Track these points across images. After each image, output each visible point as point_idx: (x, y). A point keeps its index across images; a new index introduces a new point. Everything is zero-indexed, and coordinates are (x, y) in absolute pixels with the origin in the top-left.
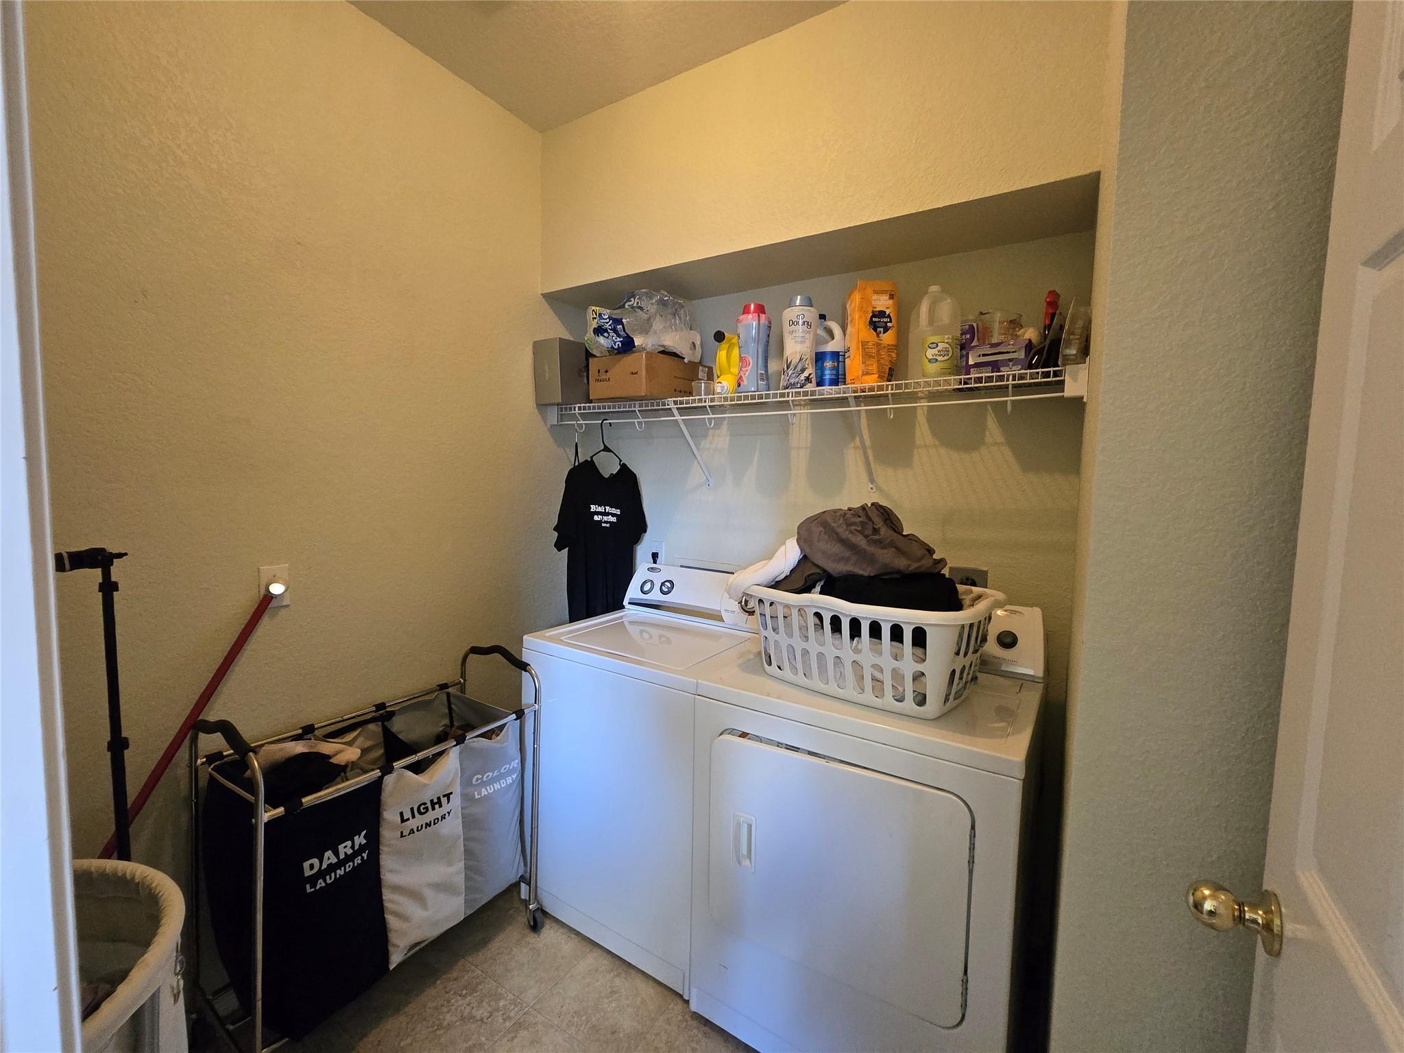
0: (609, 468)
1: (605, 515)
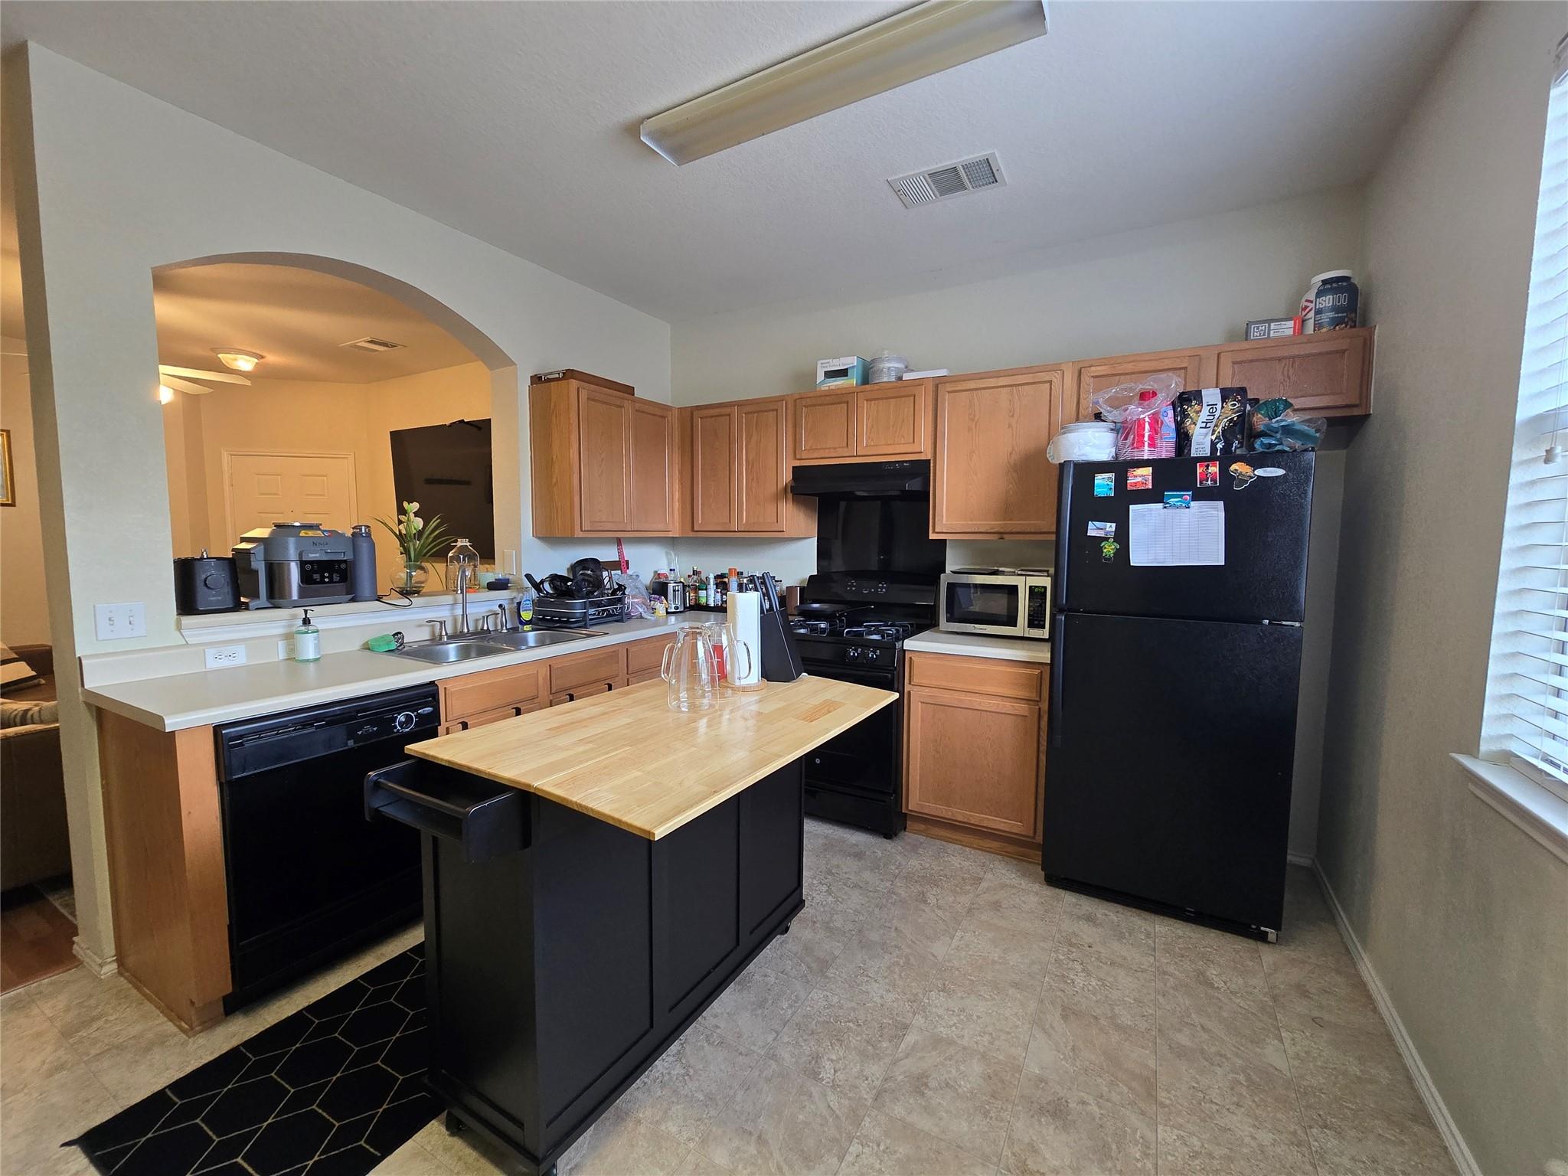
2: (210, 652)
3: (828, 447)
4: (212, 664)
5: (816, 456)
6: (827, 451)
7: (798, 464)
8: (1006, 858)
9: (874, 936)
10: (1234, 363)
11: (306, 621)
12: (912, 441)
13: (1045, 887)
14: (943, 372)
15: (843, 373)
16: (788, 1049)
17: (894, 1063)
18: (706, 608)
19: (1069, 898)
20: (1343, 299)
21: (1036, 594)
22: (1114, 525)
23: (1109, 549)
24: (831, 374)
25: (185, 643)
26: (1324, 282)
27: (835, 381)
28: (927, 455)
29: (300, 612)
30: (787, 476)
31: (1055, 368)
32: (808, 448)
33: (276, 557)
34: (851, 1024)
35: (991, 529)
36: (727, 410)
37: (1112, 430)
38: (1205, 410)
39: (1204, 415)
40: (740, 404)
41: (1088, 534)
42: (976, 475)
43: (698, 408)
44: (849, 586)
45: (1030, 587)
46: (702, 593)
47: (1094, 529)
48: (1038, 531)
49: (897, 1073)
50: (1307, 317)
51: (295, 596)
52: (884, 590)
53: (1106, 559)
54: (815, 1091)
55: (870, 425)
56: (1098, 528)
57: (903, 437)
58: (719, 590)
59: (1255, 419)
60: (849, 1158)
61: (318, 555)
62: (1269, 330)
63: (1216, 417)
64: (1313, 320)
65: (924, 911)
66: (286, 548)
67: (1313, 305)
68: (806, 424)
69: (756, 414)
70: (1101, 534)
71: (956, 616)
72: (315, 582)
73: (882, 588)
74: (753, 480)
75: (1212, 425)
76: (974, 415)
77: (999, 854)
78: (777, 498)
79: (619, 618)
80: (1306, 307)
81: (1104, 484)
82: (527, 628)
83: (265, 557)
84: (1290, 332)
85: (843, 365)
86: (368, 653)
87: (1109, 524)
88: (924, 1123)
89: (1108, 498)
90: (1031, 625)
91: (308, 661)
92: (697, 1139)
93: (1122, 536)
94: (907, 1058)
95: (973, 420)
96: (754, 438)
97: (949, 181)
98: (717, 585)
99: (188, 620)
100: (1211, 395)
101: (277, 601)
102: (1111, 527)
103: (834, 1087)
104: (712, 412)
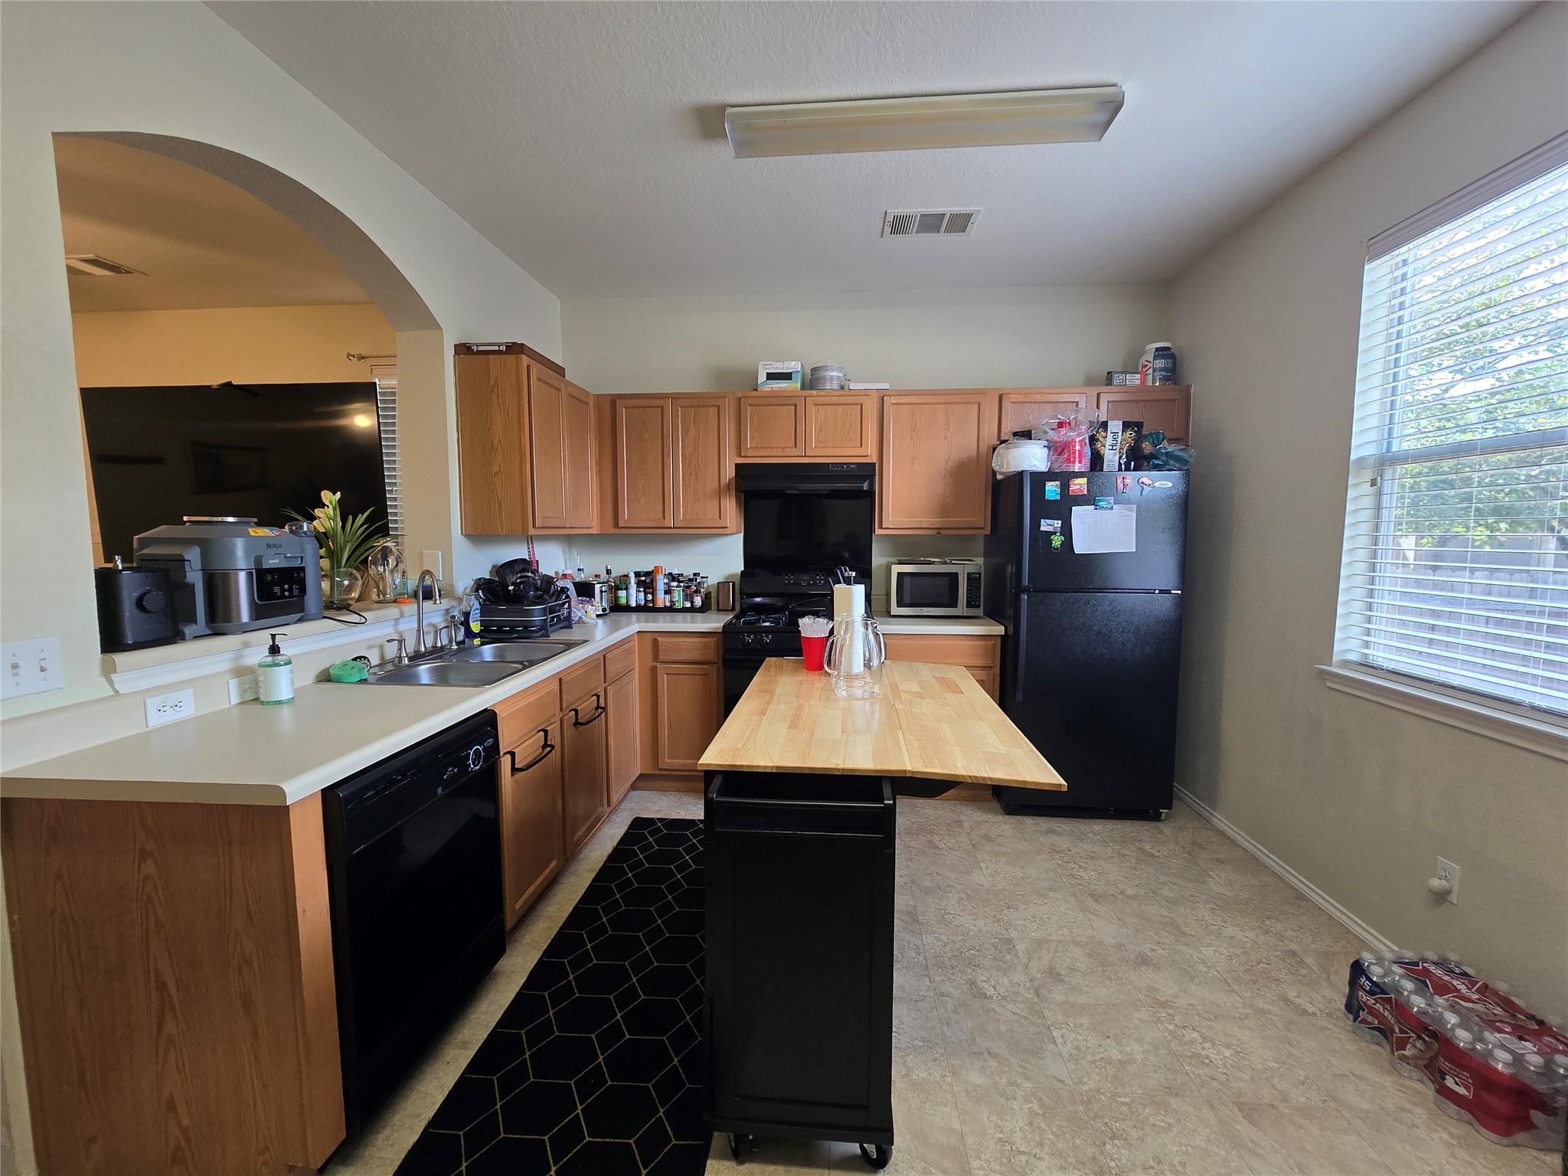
2: (152, 704)
3: (775, 446)
4: (155, 720)
5: (762, 454)
6: (769, 450)
7: (741, 461)
8: (963, 802)
9: (927, 883)
10: (1108, 402)
11: (274, 650)
12: (859, 445)
13: (1007, 817)
14: (886, 386)
15: (787, 376)
16: (947, 985)
17: (1026, 966)
18: (627, 609)
19: (1029, 821)
20: (1169, 363)
21: (973, 580)
22: (1060, 522)
23: (1057, 541)
24: (771, 376)
25: (112, 693)
26: (1157, 349)
27: (779, 383)
28: (873, 458)
29: (263, 638)
30: (729, 473)
31: (982, 392)
32: (754, 446)
33: (218, 565)
34: (971, 952)
35: (932, 525)
36: (660, 402)
37: (1045, 447)
38: (1110, 436)
39: (1109, 441)
40: (675, 397)
41: (1041, 529)
42: (918, 478)
43: (621, 396)
44: (786, 579)
45: (968, 573)
46: (622, 594)
47: (1045, 525)
48: (970, 526)
49: (1034, 974)
50: (1147, 372)
51: (245, 617)
52: (822, 582)
53: (1055, 549)
54: (994, 1006)
55: (818, 429)
56: (1048, 525)
57: (850, 440)
58: (642, 589)
59: (1144, 445)
60: (1059, 1041)
61: (277, 561)
62: (1126, 379)
63: (1119, 442)
64: (1151, 376)
65: (943, 854)
66: (232, 552)
67: (1150, 365)
68: (751, 421)
69: (694, 409)
70: (1050, 529)
71: (905, 602)
72: (274, 596)
73: (820, 580)
74: (691, 474)
75: (1118, 447)
76: (916, 426)
77: (956, 800)
78: (719, 494)
79: (566, 623)
80: (1147, 366)
81: (1052, 490)
82: (477, 641)
83: (202, 566)
84: (1138, 382)
85: (787, 368)
86: (329, 685)
87: (1056, 522)
88: (1081, 1000)
89: (1055, 501)
90: (969, 605)
91: (280, 702)
92: (948, 1074)
93: (1067, 531)
94: (1030, 961)
95: (914, 431)
96: (692, 433)
97: (932, 223)
98: (639, 584)
99: (120, 659)
100: (1115, 426)
101: (221, 626)
102: (1058, 524)
103: (1004, 998)
104: (641, 402)
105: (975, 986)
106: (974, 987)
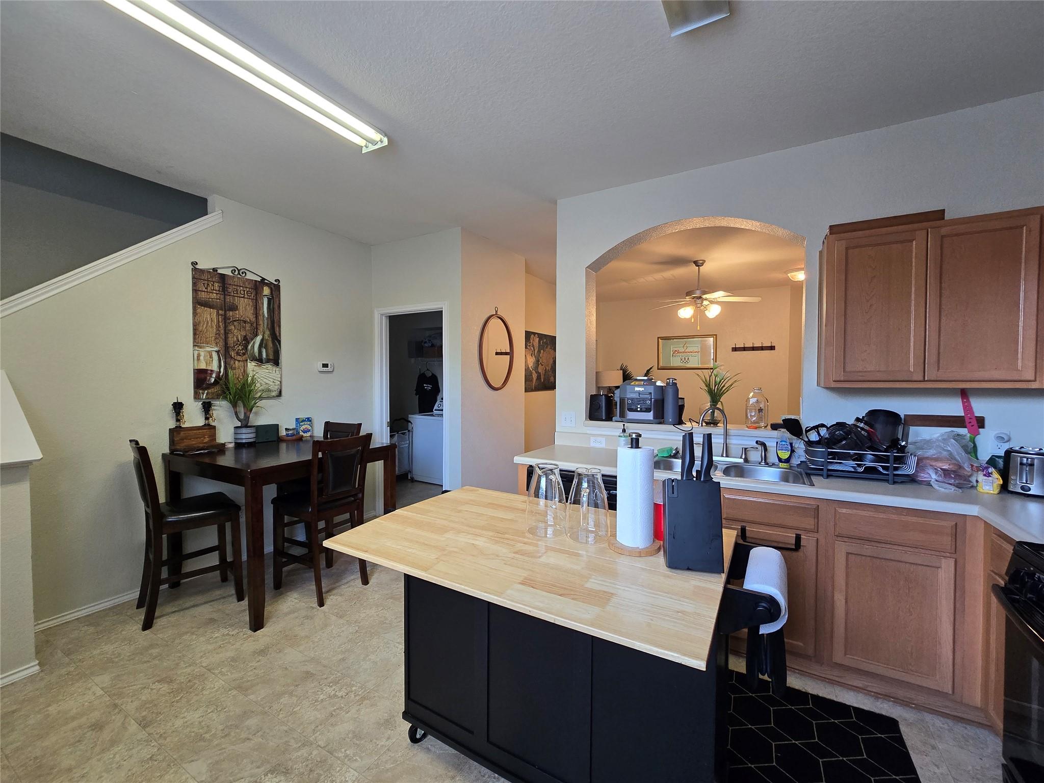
0: (429, 374)
1: (428, 387)
105: (283, 772)
106: (284, 770)
